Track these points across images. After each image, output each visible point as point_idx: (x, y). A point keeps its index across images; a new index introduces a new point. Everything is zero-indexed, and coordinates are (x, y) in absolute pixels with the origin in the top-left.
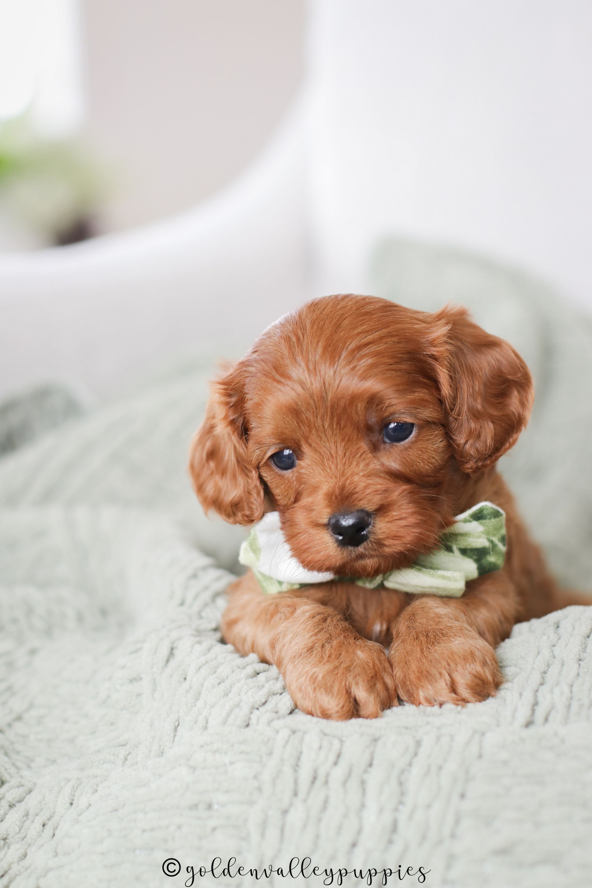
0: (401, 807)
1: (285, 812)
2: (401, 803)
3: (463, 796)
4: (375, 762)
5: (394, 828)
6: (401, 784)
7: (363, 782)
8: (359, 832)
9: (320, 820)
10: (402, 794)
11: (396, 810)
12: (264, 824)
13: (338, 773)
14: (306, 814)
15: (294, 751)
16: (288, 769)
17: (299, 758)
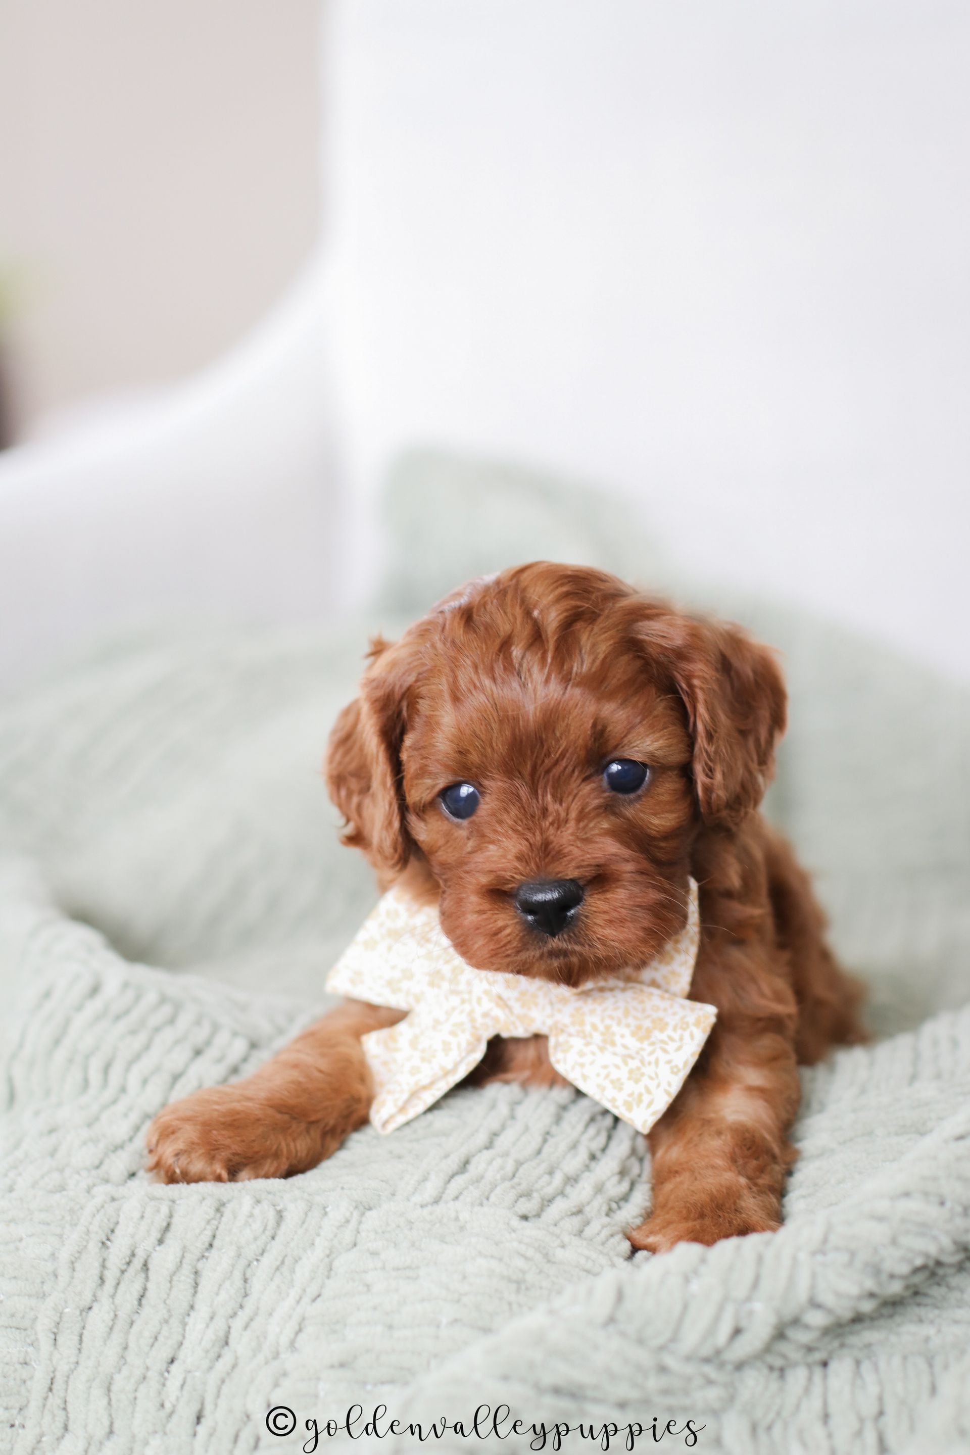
0: (239, 1311)
1: (86, 1310)
2: (241, 1305)
3: (318, 1296)
6: (245, 1280)
10: (245, 1295)
11: (231, 1316)
14: (112, 1314)
15: (106, 1220)
16: (93, 1247)
17: (113, 1231)
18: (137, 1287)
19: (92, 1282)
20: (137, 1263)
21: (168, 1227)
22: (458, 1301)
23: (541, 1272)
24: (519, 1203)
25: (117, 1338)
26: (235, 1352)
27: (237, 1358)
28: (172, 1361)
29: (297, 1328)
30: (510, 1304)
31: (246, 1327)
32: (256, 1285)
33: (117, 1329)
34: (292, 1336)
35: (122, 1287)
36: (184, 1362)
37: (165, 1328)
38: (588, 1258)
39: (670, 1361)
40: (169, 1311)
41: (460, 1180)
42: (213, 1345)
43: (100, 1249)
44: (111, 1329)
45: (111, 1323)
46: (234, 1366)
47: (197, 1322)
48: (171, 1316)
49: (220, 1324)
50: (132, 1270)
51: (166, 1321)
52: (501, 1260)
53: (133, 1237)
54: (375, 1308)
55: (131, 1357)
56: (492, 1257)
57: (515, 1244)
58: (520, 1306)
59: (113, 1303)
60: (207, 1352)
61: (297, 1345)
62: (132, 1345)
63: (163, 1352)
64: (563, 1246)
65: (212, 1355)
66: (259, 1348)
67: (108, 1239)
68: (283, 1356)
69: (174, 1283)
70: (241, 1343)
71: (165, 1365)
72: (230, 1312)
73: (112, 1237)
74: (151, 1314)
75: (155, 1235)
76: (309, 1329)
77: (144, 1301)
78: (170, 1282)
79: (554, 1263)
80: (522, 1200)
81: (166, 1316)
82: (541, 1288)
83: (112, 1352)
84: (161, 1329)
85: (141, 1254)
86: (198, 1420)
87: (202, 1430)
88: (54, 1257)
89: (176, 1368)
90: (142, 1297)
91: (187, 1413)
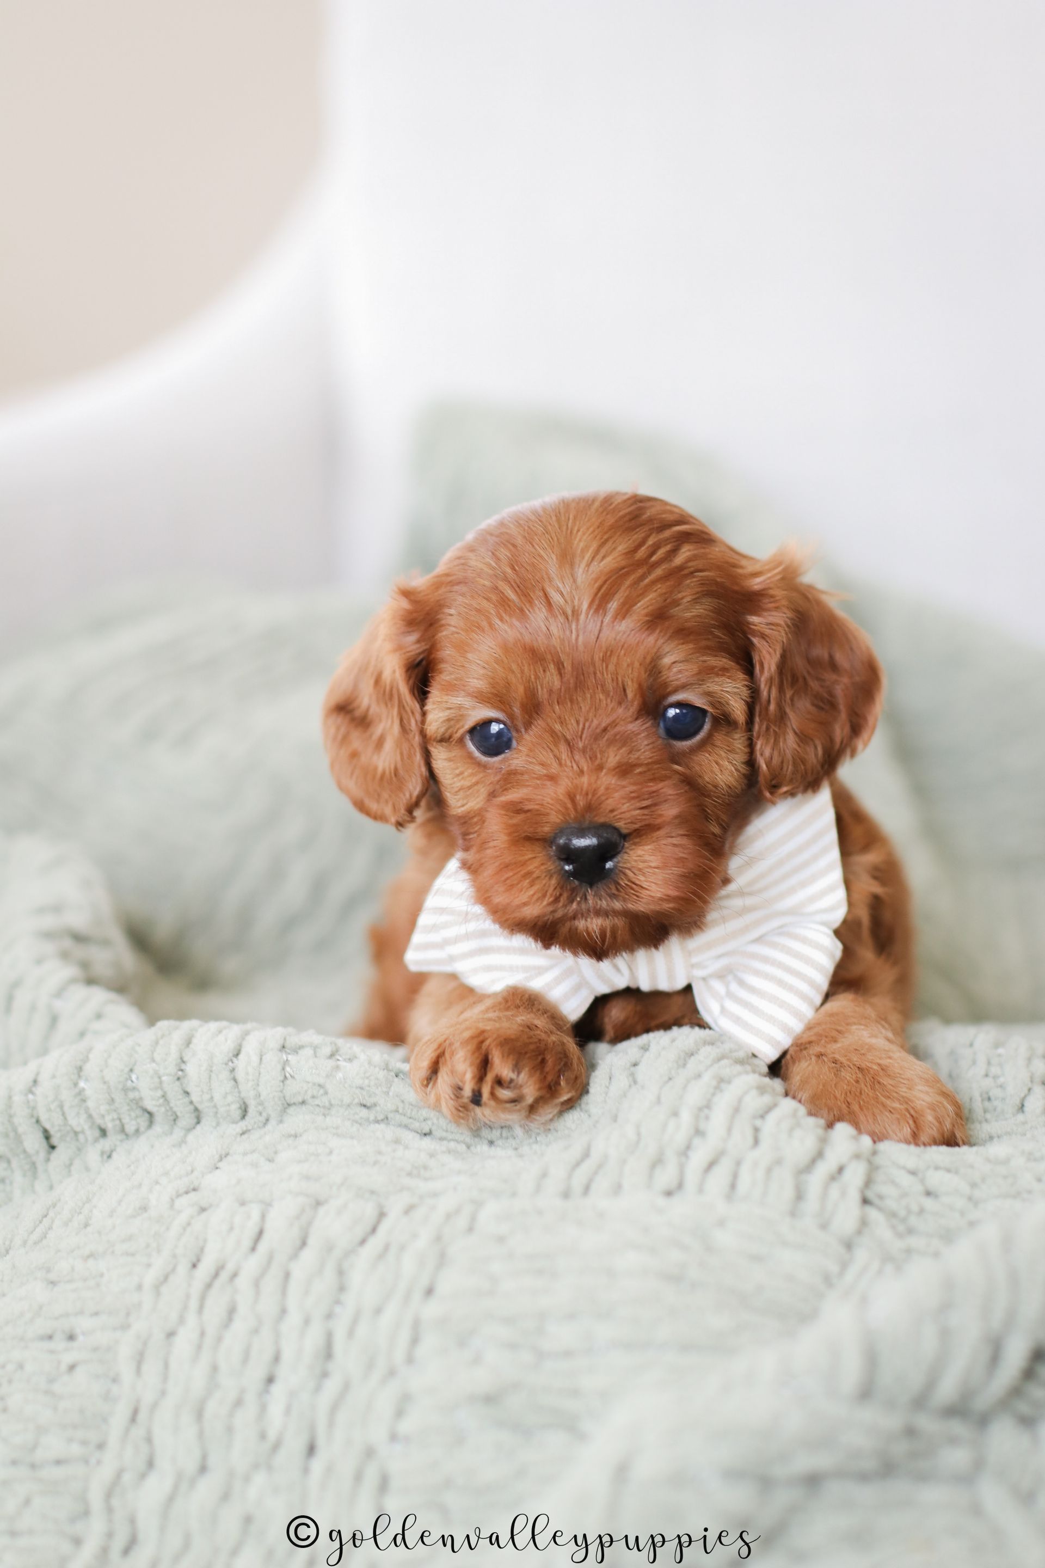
0: (338, 1309)
1: (171, 1334)
2: (338, 1302)
3: (429, 1292)
4: (311, 1241)
5: (328, 1353)
6: (341, 1273)
7: (287, 1275)
8: (277, 1359)
9: (219, 1339)
10: (342, 1288)
11: (329, 1316)
12: (139, 1360)
13: (252, 1265)
14: (198, 1334)
15: (194, 1240)
16: (183, 1269)
17: (201, 1253)
18: (225, 1298)
19: (178, 1302)
20: (224, 1276)
21: (260, 1233)
25: (205, 1356)
26: (343, 1370)
27: (346, 1378)
28: (270, 1380)
29: (412, 1336)
31: (350, 1331)
32: (356, 1278)
33: (204, 1349)
34: (408, 1347)
35: (206, 1301)
36: (285, 1381)
37: (256, 1340)
40: (259, 1319)
42: (315, 1359)
43: (190, 1269)
44: (199, 1349)
45: (197, 1344)
46: (346, 1387)
47: (291, 1328)
48: (261, 1324)
49: (318, 1330)
50: (218, 1283)
51: (257, 1332)
53: (220, 1253)
55: (221, 1379)
59: (200, 1320)
60: (310, 1369)
61: (415, 1359)
62: (221, 1364)
63: (256, 1372)
65: (316, 1374)
67: (196, 1260)
68: (400, 1373)
69: (260, 1288)
70: (347, 1355)
71: (261, 1386)
74: (240, 1326)
75: (247, 1243)
77: (233, 1317)
78: (256, 1286)
81: (256, 1326)
84: (252, 1341)
85: (230, 1267)
86: (311, 1450)
87: (317, 1465)
88: (139, 1287)
89: (278, 1390)
90: (231, 1312)
91: (294, 1445)
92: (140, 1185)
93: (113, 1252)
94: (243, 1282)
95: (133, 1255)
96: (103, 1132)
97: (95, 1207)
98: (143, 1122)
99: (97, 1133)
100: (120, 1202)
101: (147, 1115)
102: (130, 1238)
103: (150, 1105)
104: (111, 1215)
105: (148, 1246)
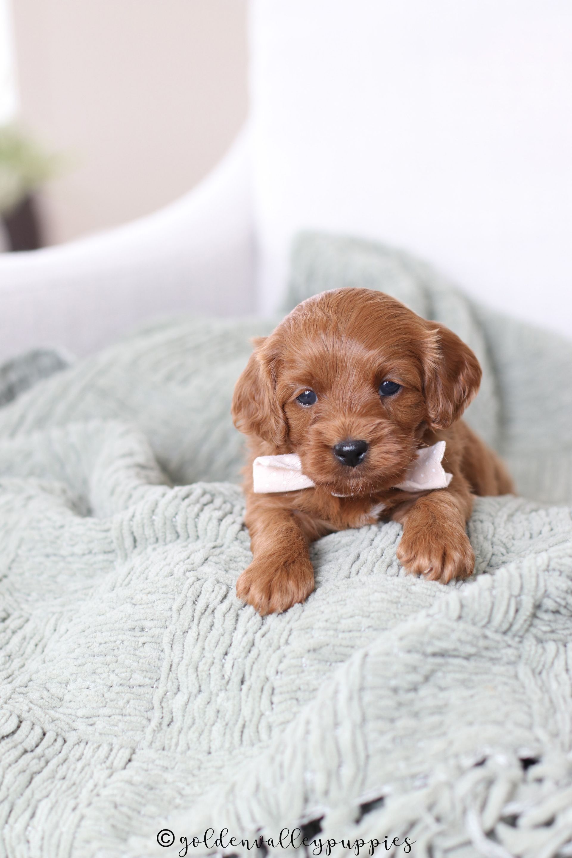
14: (197, 634)
15: (195, 591)
16: (189, 604)
17: (198, 596)
18: (210, 620)
19: (189, 619)
20: (209, 610)
22: (369, 616)
23: (406, 597)
24: (388, 570)
25: (200, 643)
26: (258, 648)
27: (259, 651)
28: (226, 654)
29: (289, 633)
30: (395, 615)
31: (263, 636)
33: (199, 640)
34: (287, 637)
35: (203, 620)
36: (233, 654)
37: (222, 638)
38: (427, 589)
39: (488, 633)
40: (224, 630)
41: (358, 563)
42: (247, 645)
43: (193, 604)
44: (197, 640)
45: (196, 638)
46: (258, 655)
47: (238, 635)
48: (225, 633)
49: (250, 635)
50: (207, 613)
51: (223, 635)
52: (386, 593)
53: (208, 599)
54: (327, 621)
55: (207, 654)
56: (382, 592)
57: (392, 586)
58: (400, 615)
59: (198, 628)
60: (244, 648)
61: (289, 642)
62: (206, 648)
63: (221, 650)
64: (414, 585)
65: (247, 650)
66: (270, 645)
67: (196, 601)
68: (282, 648)
69: (226, 618)
70: (261, 644)
71: (222, 656)
72: (255, 631)
73: (198, 600)
74: (215, 633)
75: (220, 598)
76: (295, 633)
77: (212, 628)
78: (224, 616)
79: (412, 593)
80: (389, 568)
81: (223, 632)
82: (408, 605)
83: (197, 651)
84: (220, 638)
85: (211, 607)
86: (242, 682)
87: (245, 687)
88: (171, 609)
89: (229, 657)
90: (212, 626)
91: (236, 680)
92: (169, 564)
93: (158, 592)
94: (218, 614)
95: (167, 594)
96: (157, 540)
97: (150, 571)
98: (174, 536)
99: (155, 540)
100: (161, 570)
101: (176, 535)
102: (165, 586)
103: (179, 529)
104: (157, 575)
105: (173, 591)
